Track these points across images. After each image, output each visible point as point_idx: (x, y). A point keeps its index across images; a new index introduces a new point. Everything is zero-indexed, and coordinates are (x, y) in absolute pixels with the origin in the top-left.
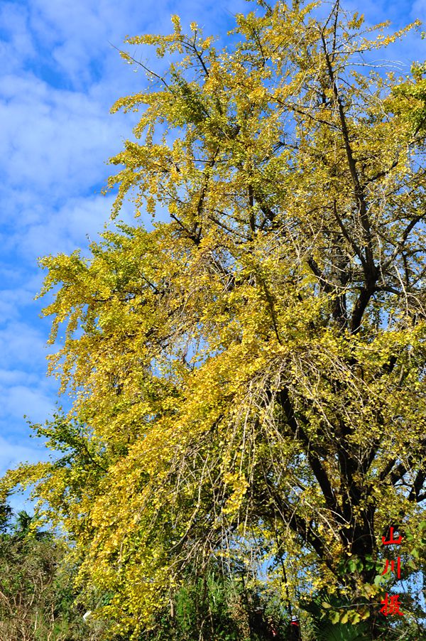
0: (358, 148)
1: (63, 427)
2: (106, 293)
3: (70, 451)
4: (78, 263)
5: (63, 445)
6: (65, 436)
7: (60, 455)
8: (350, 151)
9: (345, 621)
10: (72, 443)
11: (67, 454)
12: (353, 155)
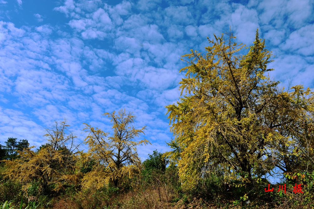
0: (235, 75)
1: (174, 143)
2: (181, 112)
3: (176, 149)
4: (174, 106)
5: (174, 147)
6: (174, 145)
7: (174, 150)
8: (233, 76)
9: (239, 186)
10: (176, 147)
11: (175, 149)
12: (234, 77)
